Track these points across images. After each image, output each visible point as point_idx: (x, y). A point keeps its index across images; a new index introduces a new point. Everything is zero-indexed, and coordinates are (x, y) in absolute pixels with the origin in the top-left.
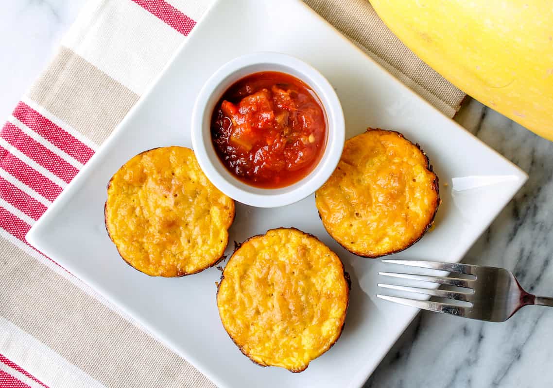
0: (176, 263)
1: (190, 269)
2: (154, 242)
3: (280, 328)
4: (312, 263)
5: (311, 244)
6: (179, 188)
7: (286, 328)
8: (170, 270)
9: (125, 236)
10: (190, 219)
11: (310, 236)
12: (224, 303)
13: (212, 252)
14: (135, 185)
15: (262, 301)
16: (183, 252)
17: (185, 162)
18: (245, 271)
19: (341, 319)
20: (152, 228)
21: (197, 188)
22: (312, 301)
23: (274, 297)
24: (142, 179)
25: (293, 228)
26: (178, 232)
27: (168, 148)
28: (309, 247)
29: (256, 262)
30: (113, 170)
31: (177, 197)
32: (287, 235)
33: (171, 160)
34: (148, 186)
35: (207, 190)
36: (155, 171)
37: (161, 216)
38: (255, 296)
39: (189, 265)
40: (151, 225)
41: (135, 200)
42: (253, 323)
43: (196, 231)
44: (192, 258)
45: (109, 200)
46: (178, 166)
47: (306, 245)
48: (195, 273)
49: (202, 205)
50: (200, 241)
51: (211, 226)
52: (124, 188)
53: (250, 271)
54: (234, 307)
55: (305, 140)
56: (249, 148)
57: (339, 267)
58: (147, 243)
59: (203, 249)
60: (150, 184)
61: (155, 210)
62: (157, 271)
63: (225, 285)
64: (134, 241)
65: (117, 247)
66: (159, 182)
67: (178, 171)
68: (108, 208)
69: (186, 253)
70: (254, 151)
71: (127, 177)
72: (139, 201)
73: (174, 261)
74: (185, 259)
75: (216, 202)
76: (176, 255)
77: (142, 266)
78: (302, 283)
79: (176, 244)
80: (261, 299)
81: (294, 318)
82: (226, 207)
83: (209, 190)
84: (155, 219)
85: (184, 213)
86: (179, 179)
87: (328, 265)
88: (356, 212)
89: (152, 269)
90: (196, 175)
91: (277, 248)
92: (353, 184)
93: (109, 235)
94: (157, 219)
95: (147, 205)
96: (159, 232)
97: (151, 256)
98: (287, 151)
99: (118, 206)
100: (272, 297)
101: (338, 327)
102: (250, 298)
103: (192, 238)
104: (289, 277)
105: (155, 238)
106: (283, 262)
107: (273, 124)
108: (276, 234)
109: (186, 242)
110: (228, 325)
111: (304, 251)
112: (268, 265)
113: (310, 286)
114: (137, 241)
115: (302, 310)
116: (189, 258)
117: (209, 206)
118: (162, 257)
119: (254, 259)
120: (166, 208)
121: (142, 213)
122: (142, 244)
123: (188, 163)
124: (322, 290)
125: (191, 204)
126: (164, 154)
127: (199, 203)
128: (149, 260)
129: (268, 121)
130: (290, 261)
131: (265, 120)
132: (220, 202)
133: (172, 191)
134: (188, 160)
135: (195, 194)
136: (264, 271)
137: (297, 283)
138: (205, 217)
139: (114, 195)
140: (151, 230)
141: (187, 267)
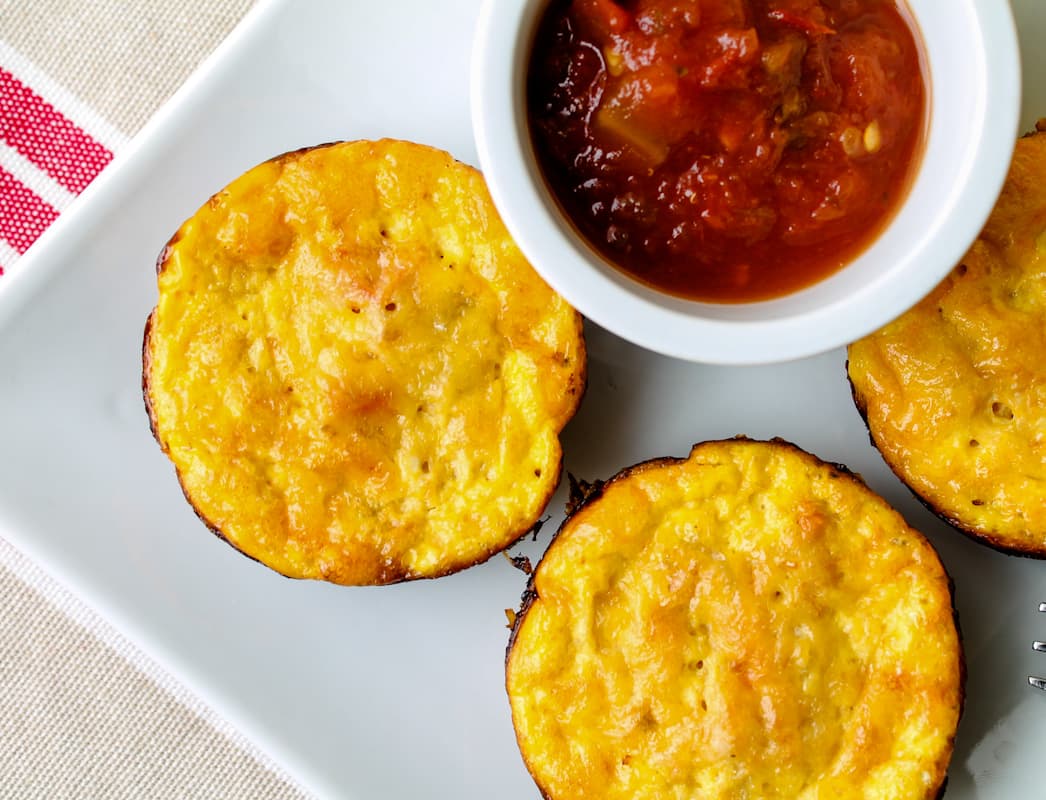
0: (377, 539)
1: (424, 560)
2: (308, 462)
3: (722, 779)
4: (845, 566)
5: (841, 501)
6: (405, 281)
7: (743, 783)
8: (359, 560)
9: (211, 434)
10: (436, 392)
11: (839, 471)
12: (535, 681)
13: (505, 510)
14: (253, 263)
15: (664, 684)
16: (402, 501)
17: (427, 196)
18: (612, 580)
19: (938, 764)
20: (302, 415)
21: (462, 287)
22: (840, 694)
23: (706, 674)
24: (279, 245)
25: (778, 443)
26: (391, 434)
27: (372, 145)
28: (834, 507)
29: (651, 550)
30: (183, 209)
31: (394, 314)
32: (762, 463)
33: (379, 187)
34: (296, 270)
35: (495, 296)
36: (324, 221)
37: (336, 373)
38: (642, 665)
39: (423, 546)
40: (298, 405)
41: (251, 315)
42: (628, 757)
43: (451, 432)
44: (432, 523)
45: (161, 311)
46: (402, 207)
47: (825, 503)
48: (439, 574)
49: (476, 345)
50: (462, 466)
51: (504, 419)
52: (216, 271)
53: (628, 578)
54: (566, 697)
55: (850, 142)
56: (658, 155)
57: (938, 583)
58: (283, 463)
59: (473, 494)
60: (305, 262)
61: (317, 352)
62: (311, 562)
63: (538, 622)
64: (237, 455)
65: (178, 472)
66: (335, 257)
67: (401, 226)
68: (157, 336)
69: (411, 506)
70: (675, 166)
71: (227, 236)
72: (265, 318)
73: (372, 532)
74: (409, 527)
75: (523, 338)
76: (380, 509)
77: (262, 541)
78: (807, 632)
79: (381, 474)
80: (662, 677)
81: (773, 748)
82: (559, 358)
83: (503, 295)
84: (315, 386)
85: (417, 370)
86: (404, 252)
87: (900, 575)
88: (995, 399)
89: (293, 553)
90: (463, 241)
91: (723, 506)
92: (988, 302)
93: (154, 431)
94: (323, 384)
95: (290, 333)
96: (326, 428)
97: (294, 509)
98: (788, 175)
99: (192, 334)
100: (700, 672)
101: (928, 790)
102: (625, 672)
103: (435, 455)
104: (767, 612)
105: (312, 447)
106: (744, 555)
107: (750, 75)
108: (724, 459)
109: (416, 469)
110: (539, 759)
111: (819, 522)
112: (693, 563)
113: (834, 641)
114: (251, 457)
115: (804, 721)
116: (424, 522)
117: (501, 350)
118: (329, 516)
119: (643, 539)
120: (355, 350)
121: (272, 363)
122: (263, 467)
123: (436, 197)
124: (872, 659)
125: (441, 338)
126: (359, 163)
127: (468, 340)
128: (285, 522)
129: (737, 62)
130: (771, 552)
131: (725, 59)
132: (537, 338)
133: (379, 294)
134: (438, 188)
135: (457, 306)
136: (678, 584)
137: (791, 629)
138: (484, 385)
139: (178, 294)
140: (299, 420)
141: (413, 552)
